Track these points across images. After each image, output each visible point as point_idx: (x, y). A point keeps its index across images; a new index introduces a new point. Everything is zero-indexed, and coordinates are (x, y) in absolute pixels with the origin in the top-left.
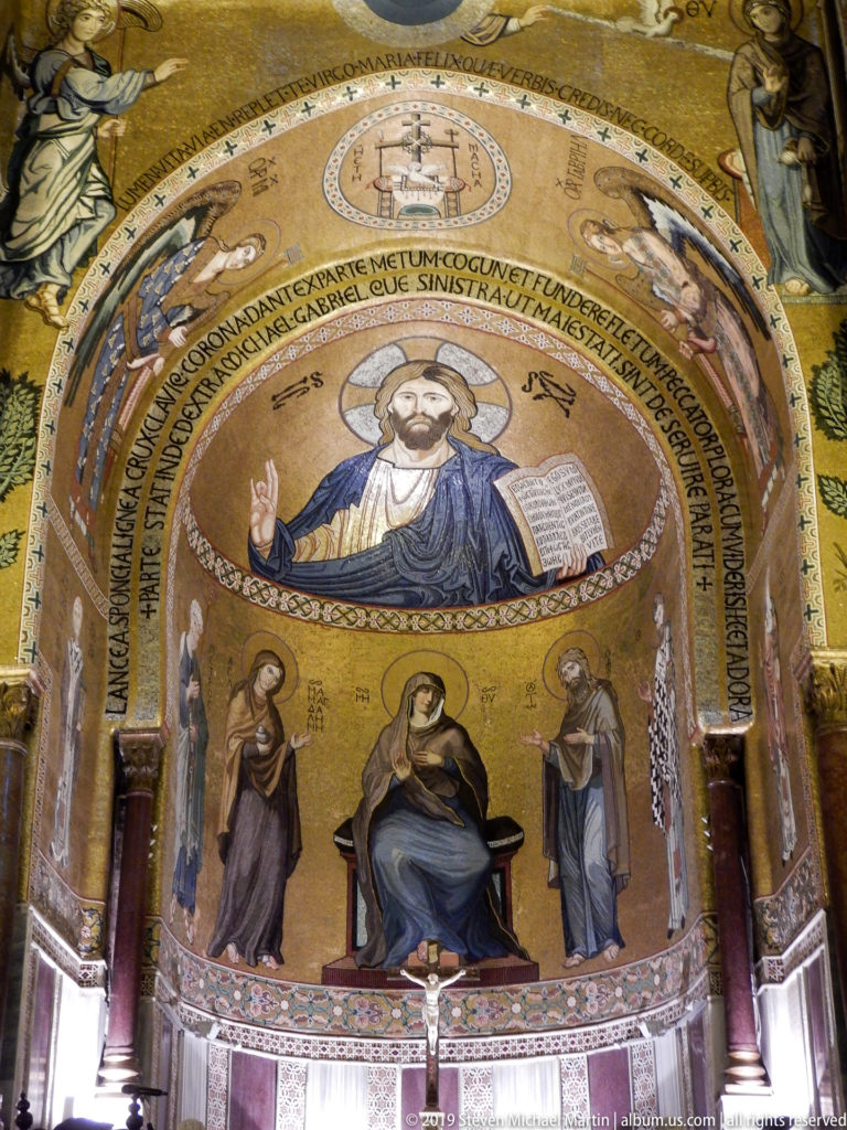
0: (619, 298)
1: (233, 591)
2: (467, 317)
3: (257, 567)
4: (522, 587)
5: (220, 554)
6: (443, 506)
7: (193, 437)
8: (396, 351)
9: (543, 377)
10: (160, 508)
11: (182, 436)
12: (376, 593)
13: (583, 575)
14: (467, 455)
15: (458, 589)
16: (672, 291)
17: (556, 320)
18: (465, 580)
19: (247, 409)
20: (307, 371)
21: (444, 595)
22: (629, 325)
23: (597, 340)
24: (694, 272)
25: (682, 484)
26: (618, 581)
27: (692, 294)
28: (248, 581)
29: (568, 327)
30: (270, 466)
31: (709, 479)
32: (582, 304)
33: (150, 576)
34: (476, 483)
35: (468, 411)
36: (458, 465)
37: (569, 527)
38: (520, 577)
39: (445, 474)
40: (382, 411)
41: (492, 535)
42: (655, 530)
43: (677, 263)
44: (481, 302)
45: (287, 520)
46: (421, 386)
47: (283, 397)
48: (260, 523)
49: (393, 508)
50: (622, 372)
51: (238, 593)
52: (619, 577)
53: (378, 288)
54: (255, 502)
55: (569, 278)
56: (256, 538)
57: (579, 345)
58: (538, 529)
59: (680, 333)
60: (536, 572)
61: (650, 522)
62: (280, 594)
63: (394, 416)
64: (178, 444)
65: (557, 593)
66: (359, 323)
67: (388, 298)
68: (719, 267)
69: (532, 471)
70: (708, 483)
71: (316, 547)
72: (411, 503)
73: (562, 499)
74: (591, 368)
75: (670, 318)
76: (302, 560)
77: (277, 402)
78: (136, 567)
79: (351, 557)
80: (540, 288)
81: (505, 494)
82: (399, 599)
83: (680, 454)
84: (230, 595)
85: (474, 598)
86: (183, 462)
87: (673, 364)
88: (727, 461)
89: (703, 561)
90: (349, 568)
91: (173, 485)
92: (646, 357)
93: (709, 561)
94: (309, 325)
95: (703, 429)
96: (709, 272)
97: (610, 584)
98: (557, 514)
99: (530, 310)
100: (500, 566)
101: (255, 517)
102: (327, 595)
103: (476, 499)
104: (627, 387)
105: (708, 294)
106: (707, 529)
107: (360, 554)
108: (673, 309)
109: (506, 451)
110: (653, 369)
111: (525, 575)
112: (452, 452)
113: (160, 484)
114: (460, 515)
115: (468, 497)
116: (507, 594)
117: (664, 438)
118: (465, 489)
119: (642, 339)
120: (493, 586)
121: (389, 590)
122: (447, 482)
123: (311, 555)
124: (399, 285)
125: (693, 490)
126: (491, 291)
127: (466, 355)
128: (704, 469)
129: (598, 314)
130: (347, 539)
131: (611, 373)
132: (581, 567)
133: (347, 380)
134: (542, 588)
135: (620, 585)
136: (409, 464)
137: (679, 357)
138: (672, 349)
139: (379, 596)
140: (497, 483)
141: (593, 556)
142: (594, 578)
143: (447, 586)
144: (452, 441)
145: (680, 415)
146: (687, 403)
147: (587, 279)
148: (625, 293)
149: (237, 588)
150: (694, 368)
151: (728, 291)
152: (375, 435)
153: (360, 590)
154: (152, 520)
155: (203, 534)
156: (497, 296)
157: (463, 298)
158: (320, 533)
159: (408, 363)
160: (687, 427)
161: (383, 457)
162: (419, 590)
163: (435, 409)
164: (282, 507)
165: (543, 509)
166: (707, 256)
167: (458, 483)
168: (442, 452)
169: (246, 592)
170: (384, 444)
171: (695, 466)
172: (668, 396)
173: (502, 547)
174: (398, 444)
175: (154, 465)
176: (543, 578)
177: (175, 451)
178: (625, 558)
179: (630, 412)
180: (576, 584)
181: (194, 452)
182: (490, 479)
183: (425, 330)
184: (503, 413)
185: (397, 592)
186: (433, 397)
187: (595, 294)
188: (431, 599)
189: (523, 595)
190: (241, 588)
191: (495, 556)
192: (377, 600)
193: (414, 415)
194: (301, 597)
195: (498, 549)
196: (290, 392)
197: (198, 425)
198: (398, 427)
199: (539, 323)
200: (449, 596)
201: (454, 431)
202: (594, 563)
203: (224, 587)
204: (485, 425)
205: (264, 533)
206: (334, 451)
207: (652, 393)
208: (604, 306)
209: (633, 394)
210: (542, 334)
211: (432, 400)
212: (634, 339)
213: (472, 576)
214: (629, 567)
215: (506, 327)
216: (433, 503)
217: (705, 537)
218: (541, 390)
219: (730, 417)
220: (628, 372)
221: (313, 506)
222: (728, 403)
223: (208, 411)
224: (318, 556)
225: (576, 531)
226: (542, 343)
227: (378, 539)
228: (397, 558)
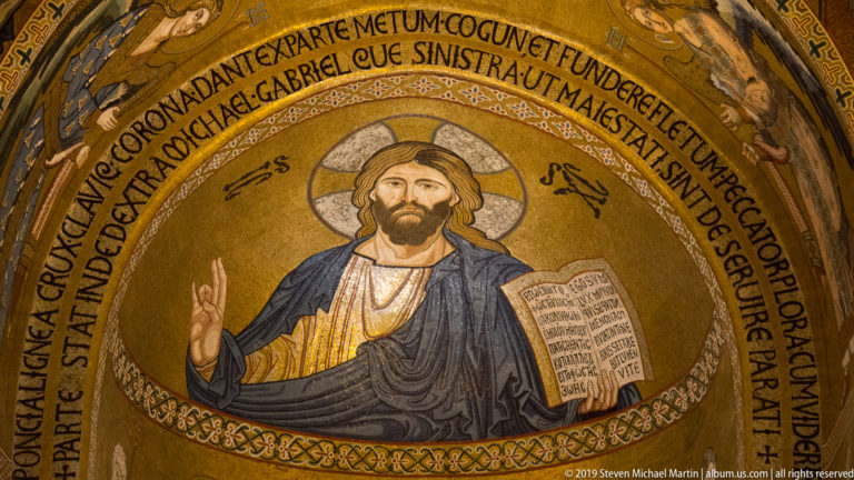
0: (668, 82)
1: (166, 426)
2: (474, 96)
3: (197, 392)
4: (534, 420)
5: (150, 378)
6: (435, 314)
7: (125, 247)
8: (383, 131)
9: (568, 170)
10: (82, 339)
11: (112, 245)
12: (348, 421)
13: (613, 410)
14: (468, 253)
15: (451, 419)
16: (735, 85)
17: (586, 107)
18: (462, 407)
19: (194, 204)
20: (270, 156)
21: (434, 426)
22: (679, 114)
23: (637, 134)
24: (764, 69)
25: (741, 324)
26: (659, 423)
27: (759, 91)
28: (185, 412)
29: (601, 116)
30: (218, 266)
31: (775, 318)
32: (620, 85)
33: (68, 428)
34: (477, 287)
35: (471, 201)
36: (457, 262)
37: (596, 349)
38: (533, 407)
39: (438, 275)
40: (361, 199)
41: (498, 351)
42: (706, 367)
43: (743, 54)
44: (492, 80)
45: (237, 330)
46: (412, 172)
47: (237, 186)
48: (202, 337)
49: (372, 315)
50: (667, 177)
51: (171, 428)
52: (660, 418)
53: (362, 58)
54: (197, 310)
55: (603, 51)
56: (197, 356)
57: (615, 139)
58: (556, 348)
59: (744, 132)
60: (552, 401)
61: (700, 357)
62: (224, 426)
63: (377, 205)
64: (106, 255)
65: (579, 431)
66: (337, 100)
67: (375, 71)
68: (794, 70)
69: (549, 276)
70: (774, 324)
71: (273, 364)
72: (395, 309)
73: (588, 313)
74: (629, 168)
75: (731, 114)
76: (253, 380)
77: (230, 192)
78: (49, 415)
79: (316, 376)
80: (567, 63)
81: (515, 302)
82: (377, 429)
83: (738, 285)
84: (161, 430)
85: (473, 431)
86: (112, 279)
87: (733, 167)
88: (800, 296)
89: (766, 424)
90: (314, 390)
91: (99, 310)
92: (699, 157)
93: (773, 425)
94: (276, 104)
95: (769, 252)
96: (782, 72)
97: (647, 426)
98: (581, 331)
99: (553, 94)
100: (507, 391)
101: (196, 329)
102: (286, 425)
103: (479, 306)
104: (674, 196)
105: (779, 97)
106: (772, 383)
107: (329, 371)
108: (736, 105)
109: (518, 250)
110: (707, 173)
111: (538, 404)
112: (449, 249)
113: (83, 307)
114: (457, 325)
115: (468, 302)
116: (514, 427)
117: (719, 262)
118: (465, 294)
119: (695, 134)
120: (497, 417)
121: (364, 418)
122: (442, 284)
123: (266, 373)
124: (390, 56)
125: (755, 332)
126: (504, 68)
127: (471, 139)
128: (770, 305)
129: (639, 99)
130: (311, 352)
131: (654, 176)
132: (610, 400)
133: (320, 164)
134: (560, 424)
135: (660, 429)
136: (395, 261)
137: (741, 160)
138: (733, 148)
139: (351, 425)
140: (505, 289)
141: (626, 387)
142: (628, 416)
143: (438, 414)
144: (448, 236)
145: (740, 234)
146: (751, 218)
147: (627, 56)
148: (675, 77)
149: (170, 421)
150: (760, 176)
151: (805, 99)
152: (351, 227)
153: (328, 418)
154: (72, 354)
155: (131, 358)
156: (512, 73)
157: (469, 74)
158: (278, 346)
159: (397, 144)
160: (749, 250)
161: (361, 252)
162: (402, 418)
163: (429, 198)
164: (230, 315)
165: (564, 324)
166: (781, 55)
167: (454, 285)
168: (436, 248)
169: (182, 425)
170: (363, 237)
171: (757, 301)
172: (726, 208)
173: (509, 368)
174: (381, 238)
175: (74, 283)
176: (562, 409)
177: (103, 265)
178: (668, 395)
179: (677, 224)
180: (603, 422)
181: (127, 264)
182: (497, 283)
183: (419, 108)
184: (515, 207)
185: (372, 421)
186: (427, 184)
187: (637, 73)
188: (418, 431)
189: (536, 431)
190: (175, 420)
191: (501, 379)
192: (348, 430)
193: (402, 204)
194: (252, 429)
195: (505, 370)
196: (247, 179)
197: (132, 231)
198: (381, 218)
199: (563, 109)
200: (441, 427)
201: (453, 225)
202: (627, 396)
203: (154, 421)
204: (493, 219)
205: (207, 347)
206: (301, 245)
207: (705, 205)
208: (648, 90)
209: (680, 204)
210: (569, 123)
211: (428, 188)
212: (684, 132)
213: (471, 403)
214: (673, 407)
215: (523, 111)
216: (424, 308)
217: (768, 394)
218: (564, 184)
219: (804, 246)
220: (675, 176)
221: (270, 312)
222: (803, 228)
223: (145, 213)
224: (274, 375)
225: (604, 354)
226: (567, 132)
227: (351, 352)
228: (376, 377)
